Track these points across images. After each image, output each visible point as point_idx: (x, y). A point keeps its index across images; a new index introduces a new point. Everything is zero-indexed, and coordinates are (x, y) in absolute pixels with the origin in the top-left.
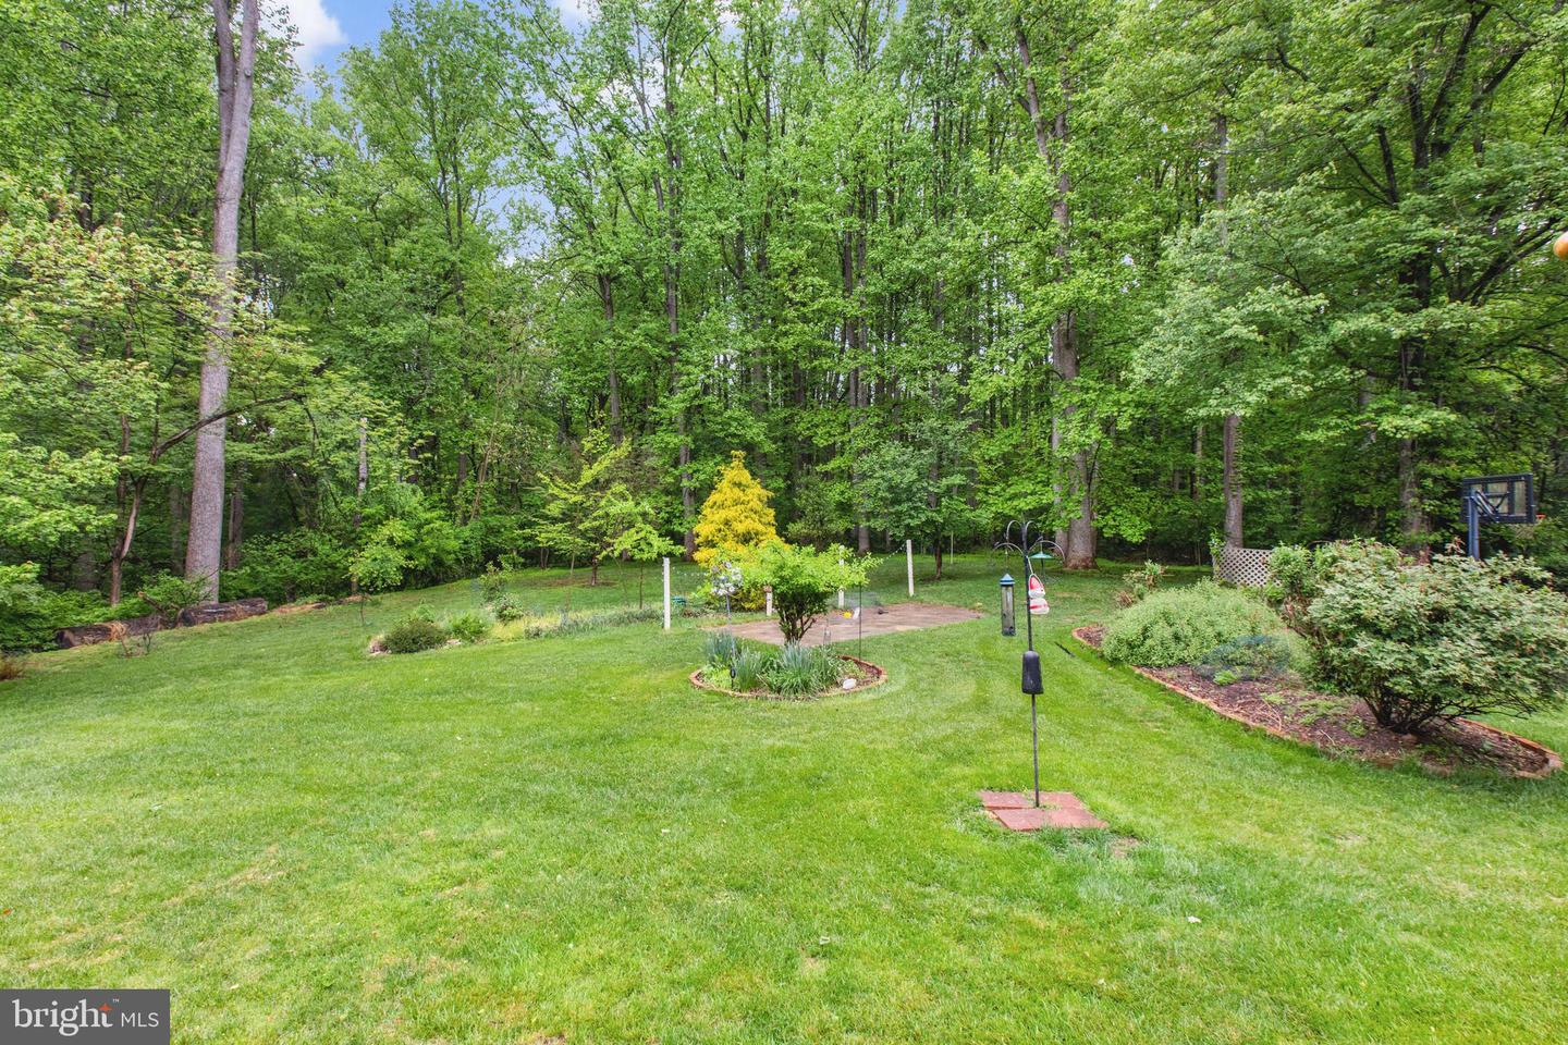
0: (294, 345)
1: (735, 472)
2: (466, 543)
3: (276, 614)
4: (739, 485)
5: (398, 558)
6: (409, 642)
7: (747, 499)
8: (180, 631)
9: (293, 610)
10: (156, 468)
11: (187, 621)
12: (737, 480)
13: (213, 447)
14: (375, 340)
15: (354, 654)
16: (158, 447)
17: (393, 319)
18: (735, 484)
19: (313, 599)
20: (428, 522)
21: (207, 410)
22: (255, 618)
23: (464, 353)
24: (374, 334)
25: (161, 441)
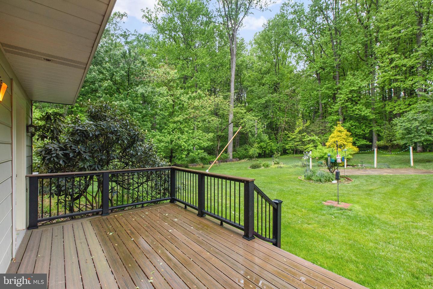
0: (242, 108)
1: (338, 128)
2: (278, 147)
3: (240, 161)
4: (340, 131)
5: (258, 151)
6: (254, 167)
7: (342, 135)
8: (225, 163)
9: (243, 161)
10: (222, 134)
11: (226, 162)
12: (339, 130)
13: (231, 129)
14: (259, 103)
15: (246, 168)
16: (222, 130)
17: (263, 97)
18: (338, 131)
19: (247, 159)
20: (269, 143)
21: (230, 122)
22: (237, 162)
23: (278, 102)
24: (259, 101)
25: (223, 129)
